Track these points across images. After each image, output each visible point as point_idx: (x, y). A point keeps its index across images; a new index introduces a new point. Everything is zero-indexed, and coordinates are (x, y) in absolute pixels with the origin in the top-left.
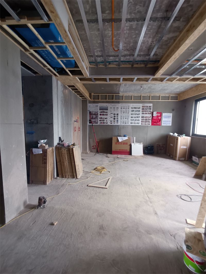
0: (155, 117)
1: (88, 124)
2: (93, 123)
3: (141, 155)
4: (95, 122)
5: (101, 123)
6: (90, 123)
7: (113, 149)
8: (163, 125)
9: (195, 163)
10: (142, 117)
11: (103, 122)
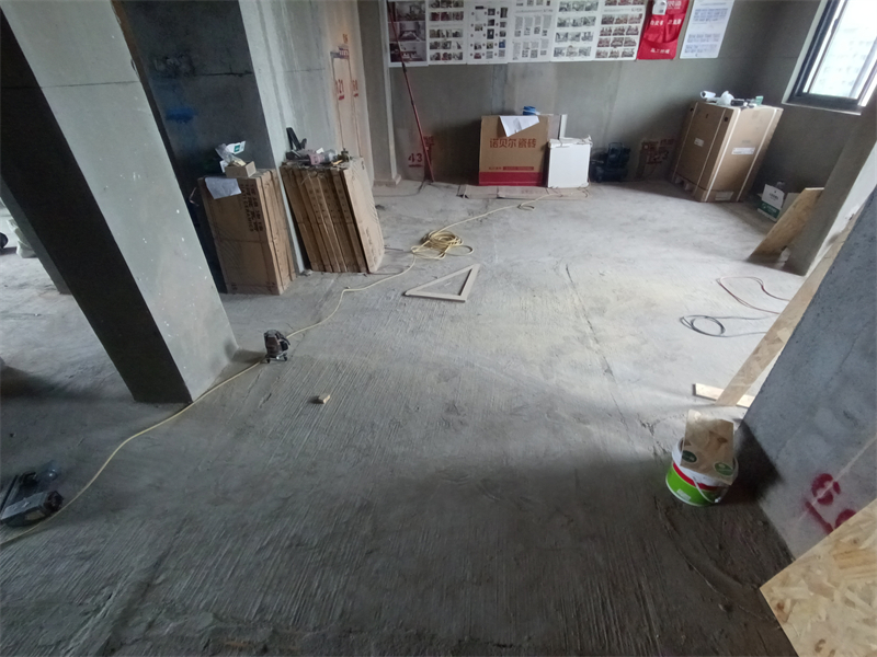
0: (660, 17)
1: (389, 64)
2: (407, 60)
3: (579, 184)
4: (414, 53)
5: (438, 59)
6: (394, 58)
7: (483, 168)
8: (683, 55)
9: (766, 210)
10: (604, 22)
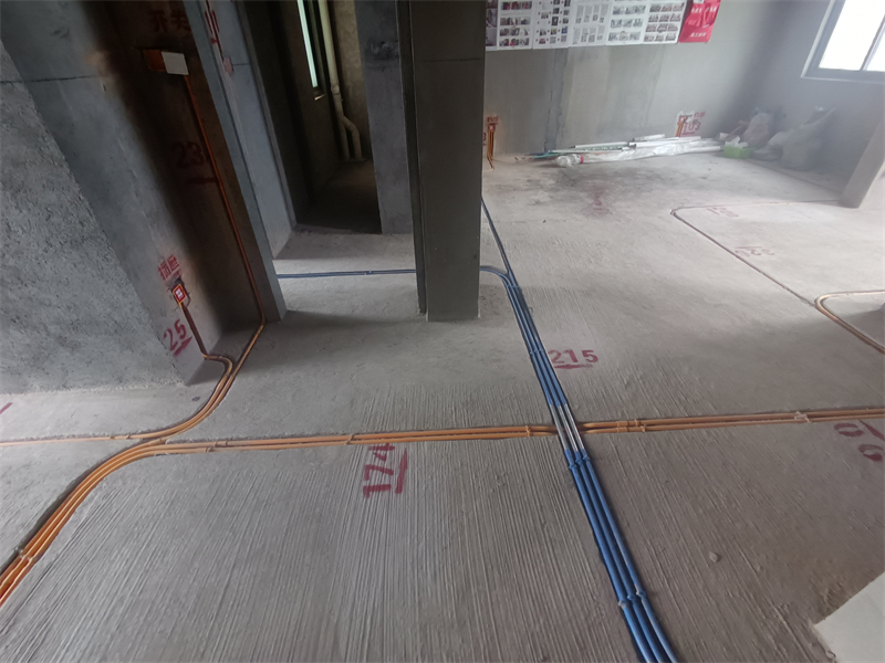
5: (506, 44)
10: (652, 10)
11: (513, 40)
